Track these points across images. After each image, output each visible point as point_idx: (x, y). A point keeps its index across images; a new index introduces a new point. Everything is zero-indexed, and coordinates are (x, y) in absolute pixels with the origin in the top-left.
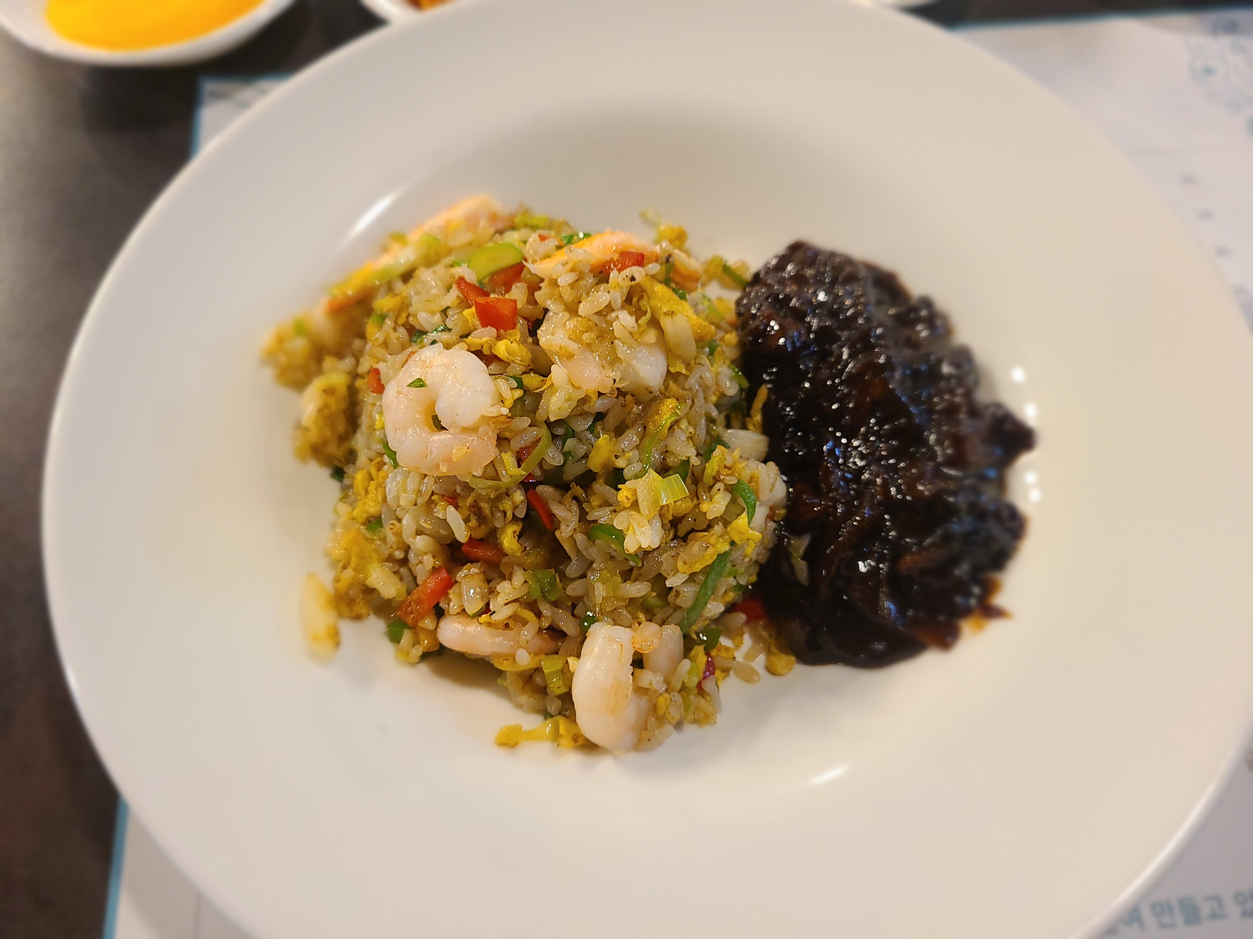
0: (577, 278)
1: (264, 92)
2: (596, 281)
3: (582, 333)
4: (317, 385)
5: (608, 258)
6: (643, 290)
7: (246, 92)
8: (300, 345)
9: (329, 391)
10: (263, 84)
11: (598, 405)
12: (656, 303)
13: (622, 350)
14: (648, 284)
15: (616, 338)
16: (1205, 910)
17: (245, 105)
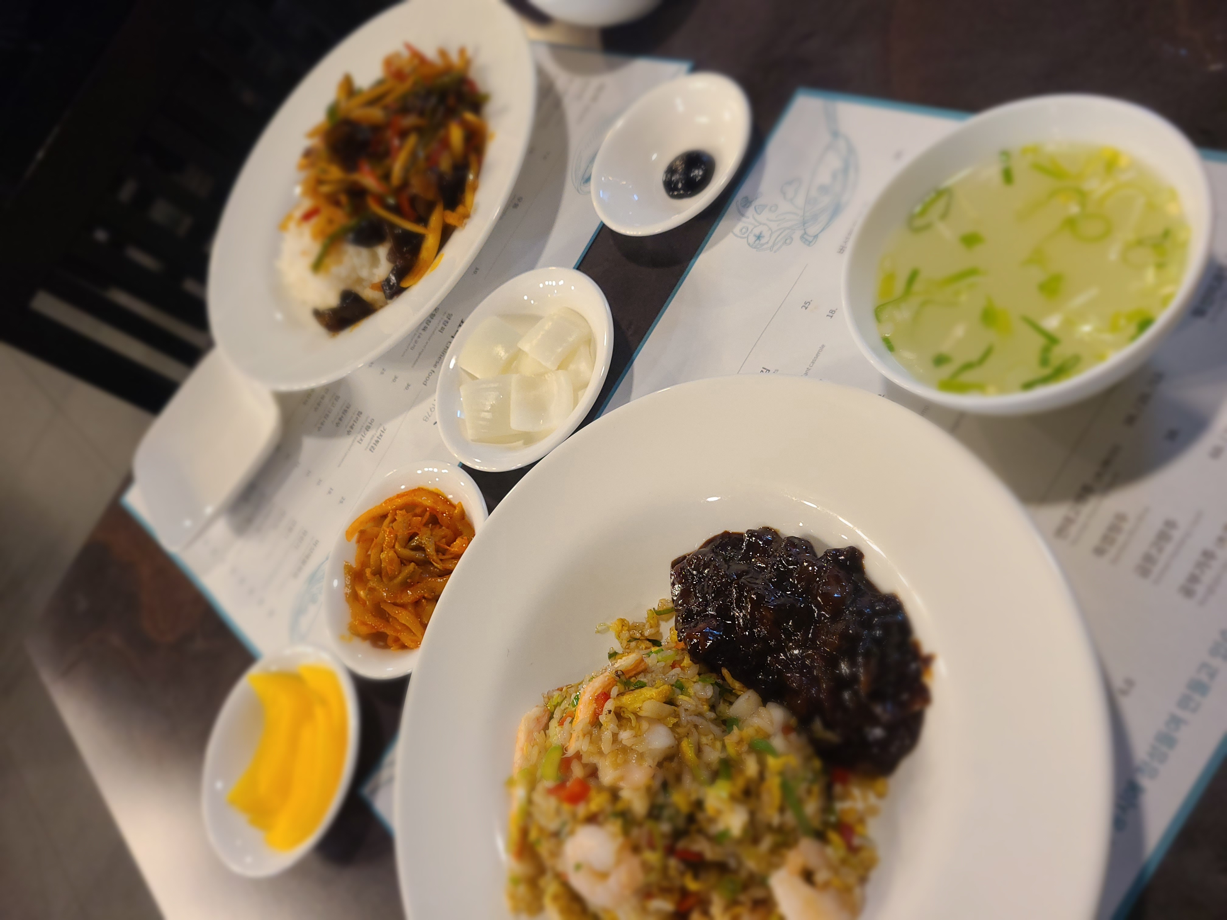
0: (589, 736)
1: (392, 764)
2: (598, 728)
3: (616, 760)
4: (548, 901)
5: (593, 709)
6: (621, 708)
7: (384, 774)
8: (522, 890)
9: (556, 898)
10: (387, 759)
11: (657, 784)
12: (631, 708)
13: (640, 748)
14: (619, 704)
15: (631, 747)
16: (1204, 677)
17: (391, 780)
